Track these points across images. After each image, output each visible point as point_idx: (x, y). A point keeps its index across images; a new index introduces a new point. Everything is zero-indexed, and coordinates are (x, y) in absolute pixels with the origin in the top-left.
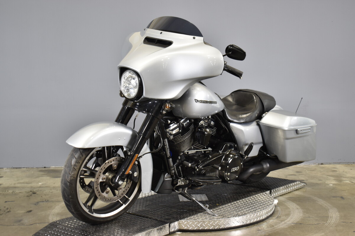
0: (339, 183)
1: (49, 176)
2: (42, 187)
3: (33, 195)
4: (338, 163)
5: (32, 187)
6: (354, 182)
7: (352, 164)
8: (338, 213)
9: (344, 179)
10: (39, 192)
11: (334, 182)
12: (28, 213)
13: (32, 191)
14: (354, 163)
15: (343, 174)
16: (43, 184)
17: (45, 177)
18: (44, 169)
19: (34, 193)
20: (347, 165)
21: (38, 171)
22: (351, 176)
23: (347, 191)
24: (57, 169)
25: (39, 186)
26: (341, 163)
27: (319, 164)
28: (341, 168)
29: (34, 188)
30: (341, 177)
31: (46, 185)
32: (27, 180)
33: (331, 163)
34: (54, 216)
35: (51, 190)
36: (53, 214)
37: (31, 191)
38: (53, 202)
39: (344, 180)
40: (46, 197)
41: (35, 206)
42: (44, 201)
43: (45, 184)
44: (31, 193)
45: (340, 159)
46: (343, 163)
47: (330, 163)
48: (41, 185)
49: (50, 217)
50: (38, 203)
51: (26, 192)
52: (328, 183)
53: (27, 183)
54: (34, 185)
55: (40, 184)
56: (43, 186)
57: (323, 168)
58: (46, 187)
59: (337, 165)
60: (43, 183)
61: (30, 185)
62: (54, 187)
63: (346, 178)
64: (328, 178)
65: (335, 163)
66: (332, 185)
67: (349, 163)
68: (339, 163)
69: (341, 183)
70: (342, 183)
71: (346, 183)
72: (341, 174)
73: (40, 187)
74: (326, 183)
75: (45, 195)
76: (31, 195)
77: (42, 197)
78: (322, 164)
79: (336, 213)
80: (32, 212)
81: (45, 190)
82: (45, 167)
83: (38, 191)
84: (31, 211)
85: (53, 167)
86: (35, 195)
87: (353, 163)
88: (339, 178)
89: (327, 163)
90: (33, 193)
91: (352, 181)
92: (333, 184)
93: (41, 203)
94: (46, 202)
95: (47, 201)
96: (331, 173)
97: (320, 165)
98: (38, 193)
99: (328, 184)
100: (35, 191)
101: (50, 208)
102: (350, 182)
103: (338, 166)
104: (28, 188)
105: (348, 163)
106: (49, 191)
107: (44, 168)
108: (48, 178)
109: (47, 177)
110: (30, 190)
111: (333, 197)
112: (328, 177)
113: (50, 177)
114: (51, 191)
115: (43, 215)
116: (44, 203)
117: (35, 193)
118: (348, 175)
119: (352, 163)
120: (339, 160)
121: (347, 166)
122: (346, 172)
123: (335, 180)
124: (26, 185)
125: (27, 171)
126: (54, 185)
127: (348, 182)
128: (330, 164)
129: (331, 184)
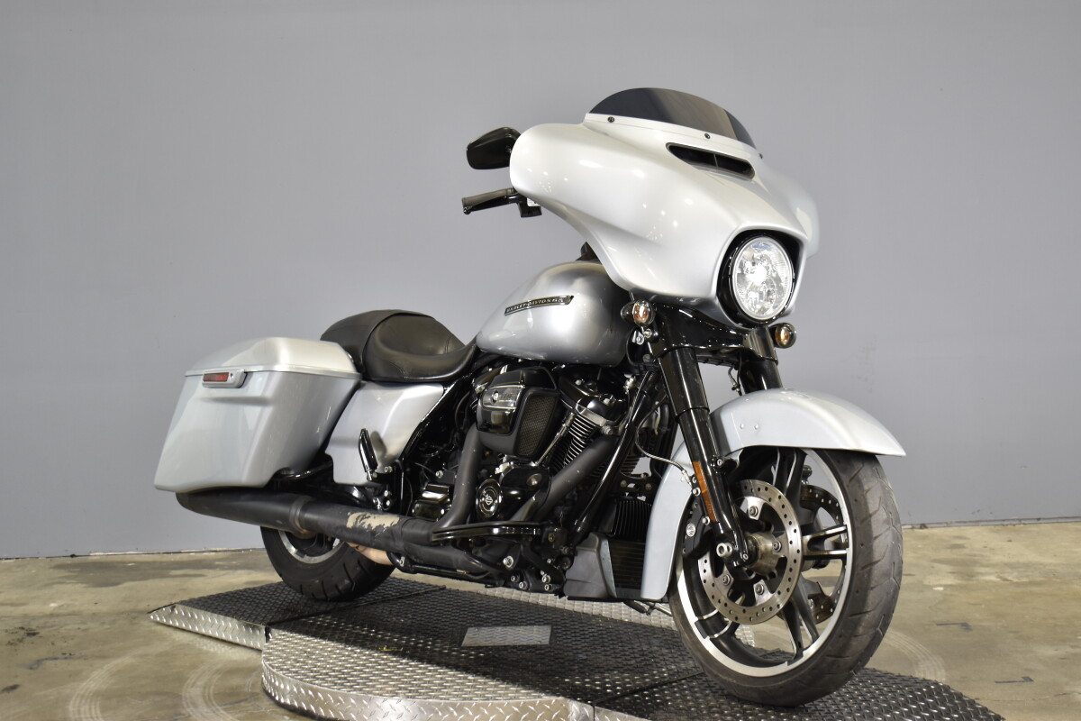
0: (964, 582)
1: (82, 583)
2: (58, 615)
3: (28, 639)
4: (970, 522)
5: (25, 616)
6: (1010, 578)
7: (1014, 525)
8: (943, 670)
9: (982, 570)
10: (47, 630)
11: (950, 581)
12: (6, 694)
13: (26, 627)
14: (1020, 520)
15: (983, 556)
16: (60, 607)
17: (70, 585)
18: (70, 561)
19: (32, 634)
20: (997, 528)
21: (51, 568)
22: (1006, 560)
23: (983, 606)
24: (109, 559)
25: (48, 613)
26: (982, 523)
27: (913, 528)
28: (978, 538)
29: (34, 618)
30: (975, 563)
31: (70, 610)
32: (13, 595)
33: (951, 522)
34: (83, 701)
35: (85, 623)
36: (83, 696)
37: (22, 628)
38: (85, 658)
39: (982, 574)
40: (65, 644)
41: (32, 671)
42: (60, 656)
43: (68, 605)
44: (22, 632)
45: (978, 511)
46: (987, 521)
47: (947, 523)
48: (55, 608)
49: (72, 702)
50: (39, 662)
51: (6, 631)
52: (931, 584)
53: (12, 604)
54: (34, 608)
55: (53, 605)
56: (61, 611)
57: (925, 537)
58: (69, 615)
59: (968, 528)
60: (61, 603)
61: (20, 610)
62: (94, 614)
63: (987, 566)
64: (933, 567)
65: (965, 522)
66: (941, 589)
67: (1006, 523)
68: (976, 523)
69: (971, 582)
70: (974, 582)
71: (987, 582)
72: (975, 556)
73: (52, 615)
74: (926, 582)
75: (65, 639)
76: (21, 641)
77: (53, 644)
78: (923, 526)
79: (939, 673)
80: (18, 690)
81: (66, 625)
82: (73, 556)
83: (43, 628)
84: (14, 687)
85: (97, 555)
86: (34, 638)
87: (1017, 522)
88: (966, 568)
89: (939, 524)
90: (29, 634)
91: (1006, 576)
92: (946, 586)
93: (49, 664)
94: (66, 658)
95: (68, 656)
96: (945, 554)
97: (915, 530)
98: (42, 632)
99: (930, 587)
100: (34, 627)
101: (75, 676)
102: (998, 580)
103: (970, 531)
104: (15, 618)
105: (1004, 520)
106: (77, 626)
107: (70, 558)
108: (79, 587)
109: (77, 583)
110: (20, 625)
111: (938, 625)
112: (935, 565)
113: (84, 585)
114: (83, 627)
115: (52, 697)
116: (58, 662)
117: (34, 634)
118: (997, 558)
119: (1015, 523)
120: (973, 513)
121: (997, 531)
122: (992, 549)
123: (953, 573)
124: (9, 609)
125: (18, 567)
126: (94, 609)
127: (993, 578)
128: (948, 525)
129: (941, 586)
